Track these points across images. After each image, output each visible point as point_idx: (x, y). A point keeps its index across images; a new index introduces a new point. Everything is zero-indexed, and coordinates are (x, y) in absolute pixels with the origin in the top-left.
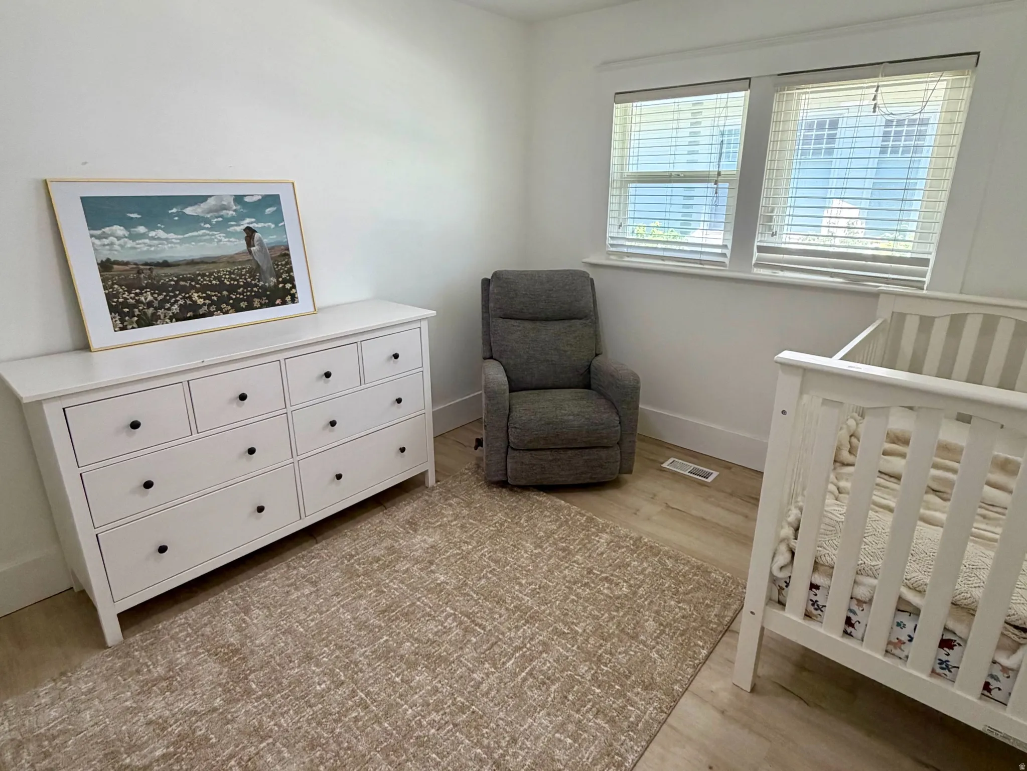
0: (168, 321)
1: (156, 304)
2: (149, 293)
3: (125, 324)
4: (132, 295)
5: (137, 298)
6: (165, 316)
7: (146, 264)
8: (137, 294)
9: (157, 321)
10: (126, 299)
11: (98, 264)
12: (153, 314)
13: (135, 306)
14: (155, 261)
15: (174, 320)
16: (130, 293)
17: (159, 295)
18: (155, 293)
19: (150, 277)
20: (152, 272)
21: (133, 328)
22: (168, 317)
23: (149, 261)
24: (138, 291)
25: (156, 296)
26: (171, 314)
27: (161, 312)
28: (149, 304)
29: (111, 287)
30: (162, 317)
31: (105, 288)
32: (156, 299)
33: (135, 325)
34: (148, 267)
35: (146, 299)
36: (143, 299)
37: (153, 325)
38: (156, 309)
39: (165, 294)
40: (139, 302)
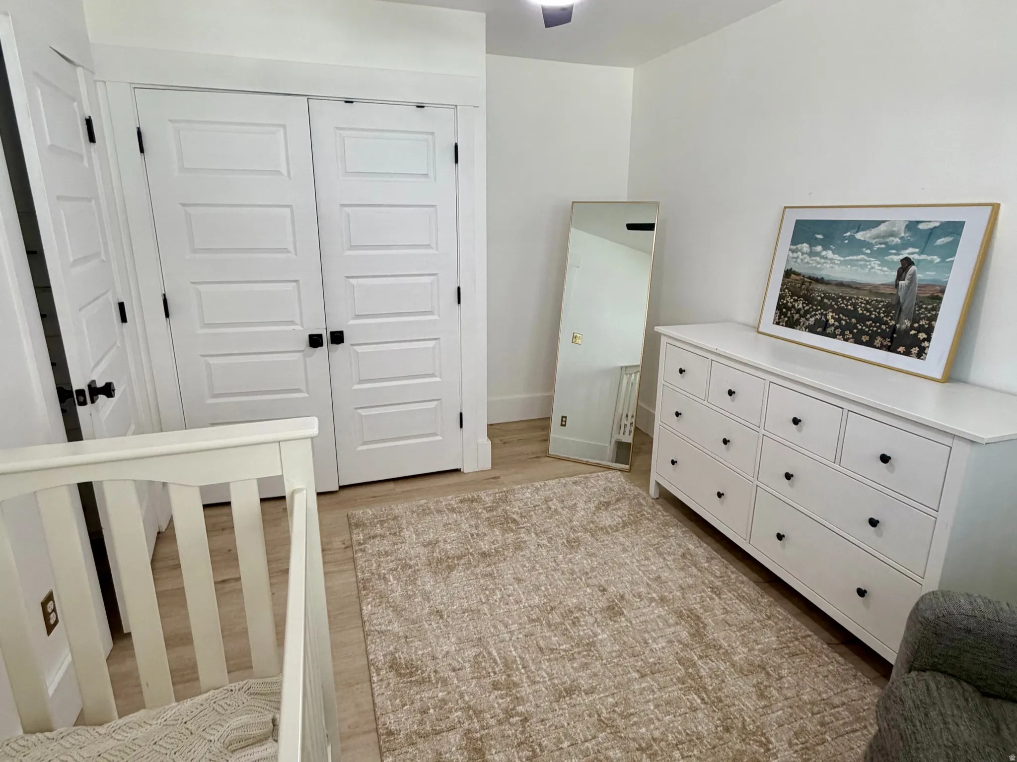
0: (804, 329)
1: (802, 312)
2: (801, 302)
3: (780, 320)
4: (792, 300)
5: (794, 303)
6: (803, 325)
7: (810, 278)
8: (794, 300)
9: (797, 326)
10: (788, 302)
11: (785, 271)
12: (798, 320)
13: (789, 309)
14: (815, 276)
15: (807, 330)
16: (791, 298)
17: (807, 305)
18: (805, 303)
19: (808, 290)
20: (810, 285)
21: (782, 325)
22: (805, 326)
23: (812, 276)
24: (796, 298)
25: (805, 305)
26: (807, 324)
27: (802, 320)
28: (798, 311)
29: (784, 291)
30: (802, 324)
31: (781, 291)
32: (804, 307)
33: (784, 324)
34: (809, 280)
35: (798, 306)
36: (796, 305)
37: (794, 328)
38: (801, 316)
39: (810, 306)
40: (793, 306)
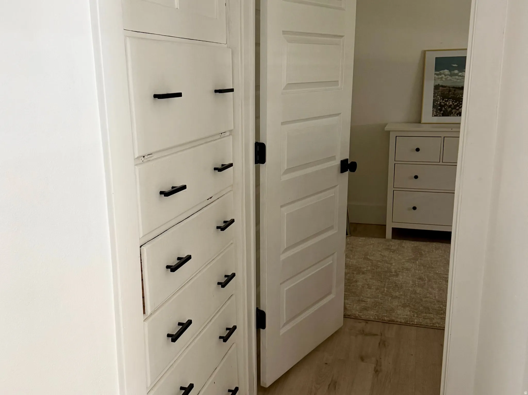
0: (456, 115)
1: (453, 106)
2: (451, 101)
3: (437, 114)
4: (444, 101)
5: (445, 103)
6: (455, 113)
7: (454, 87)
8: (446, 101)
9: (451, 114)
10: (440, 102)
11: (434, 86)
12: (451, 111)
13: (444, 106)
14: (458, 86)
15: (459, 115)
16: (443, 100)
17: (455, 102)
18: (454, 101)
19: (454, 94)
20: (455, 91)
21: (440, 116)
22: (456, 114)
23: (455, 87)
24: (446, 99)
25: (454, 103)
26: (458, 112)
27: (453, 111)
28: (450, 106)
29: (437, 97)
30: (454, 113)
31: (434, 97)
32: (453, 104)
33: (441, 115)
34: (454, 89)
35: (449, 104)
36: (448, 103)
37: (449, 116)
38: (452, 109)
39: (458, 102)
40: (446, 104)
